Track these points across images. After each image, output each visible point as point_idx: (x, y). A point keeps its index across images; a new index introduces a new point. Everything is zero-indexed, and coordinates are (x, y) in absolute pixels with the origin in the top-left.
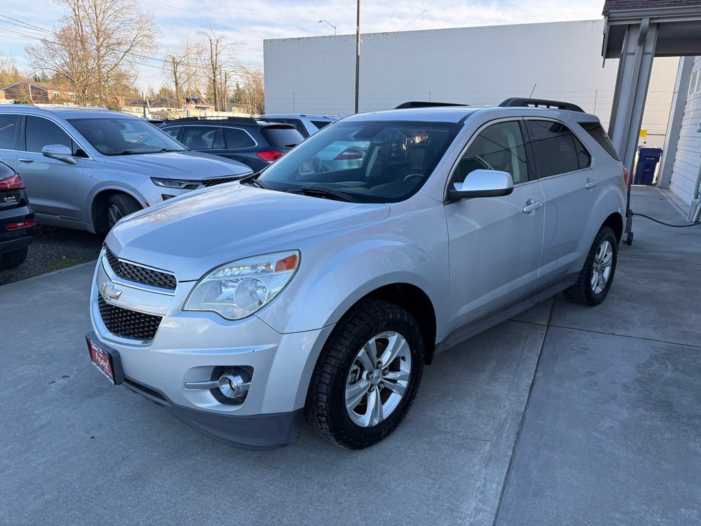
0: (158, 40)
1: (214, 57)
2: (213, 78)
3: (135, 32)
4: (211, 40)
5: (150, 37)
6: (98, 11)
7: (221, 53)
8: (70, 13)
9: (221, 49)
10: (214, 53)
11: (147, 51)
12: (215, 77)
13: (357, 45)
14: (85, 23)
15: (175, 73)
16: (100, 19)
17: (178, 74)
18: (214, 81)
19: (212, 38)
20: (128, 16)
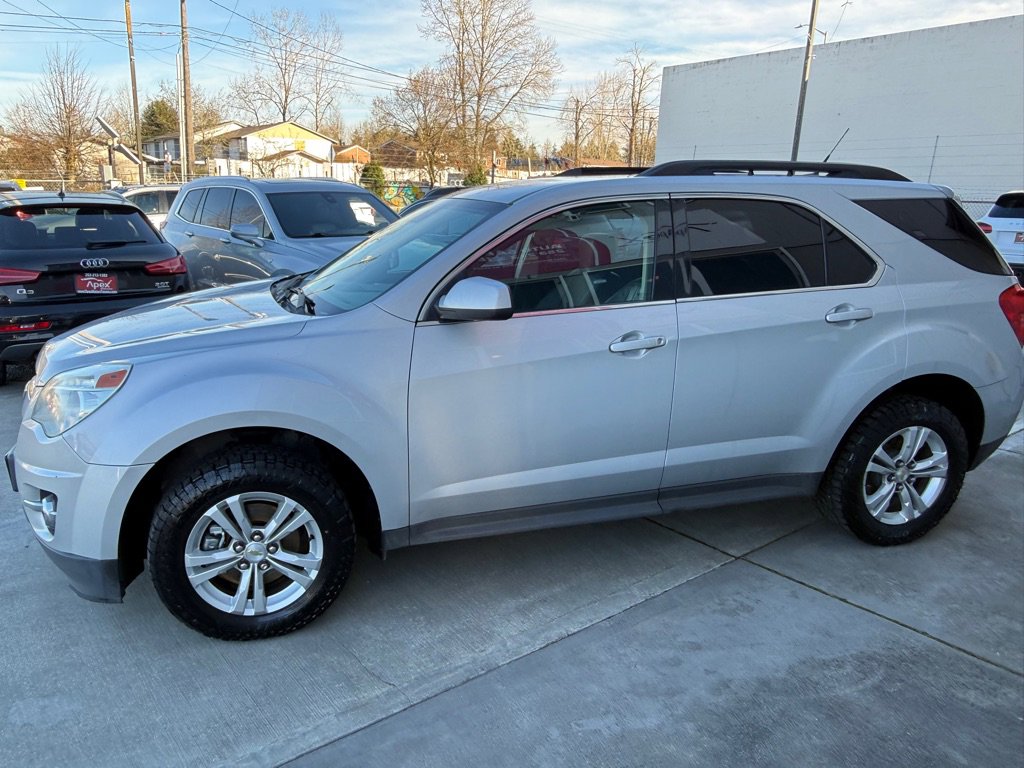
0: (555, 77)
1: (637, 95)
2: (630, 126)
3: (528, 68)
4: (634, 71)
5: (547, 74)
6: (485, 46)
7: (647, 89)
8: (452, 51)
9: (648, 82)
10: (637, 89)
11: (540, 93)
12: (634, 124)
13: (806, 64)
14: (469, 62)
15: (577, 120)
16: (486, 55)
17: (580, 124)
18: (632, 130)
19: (638, 67)
20: (521, 48)
